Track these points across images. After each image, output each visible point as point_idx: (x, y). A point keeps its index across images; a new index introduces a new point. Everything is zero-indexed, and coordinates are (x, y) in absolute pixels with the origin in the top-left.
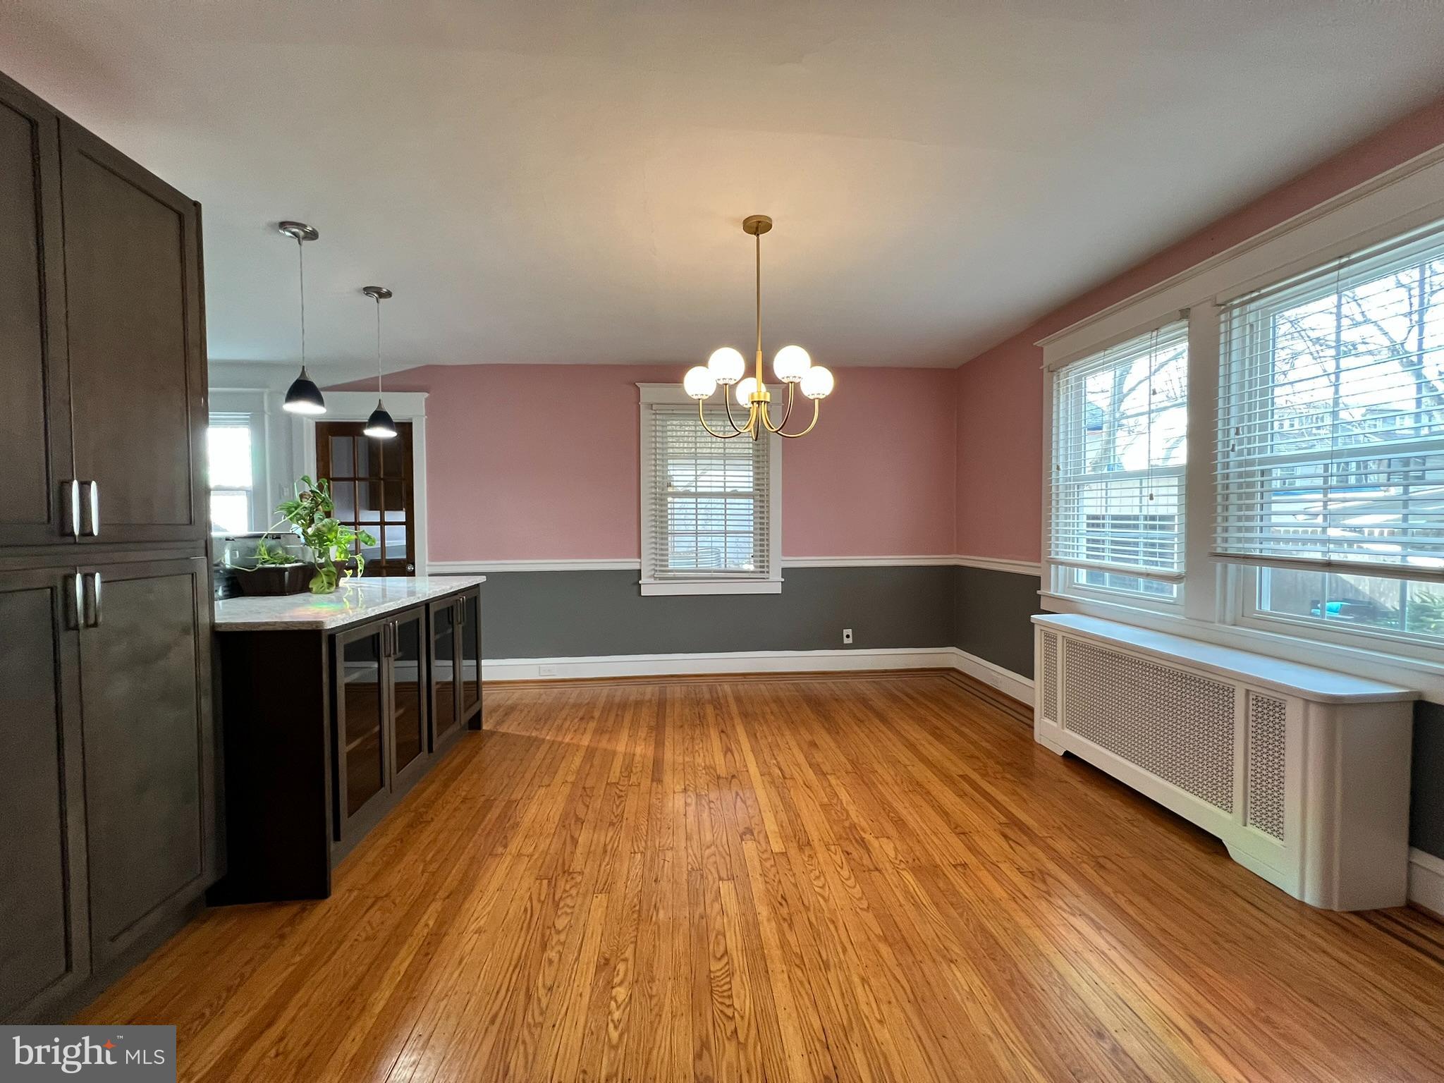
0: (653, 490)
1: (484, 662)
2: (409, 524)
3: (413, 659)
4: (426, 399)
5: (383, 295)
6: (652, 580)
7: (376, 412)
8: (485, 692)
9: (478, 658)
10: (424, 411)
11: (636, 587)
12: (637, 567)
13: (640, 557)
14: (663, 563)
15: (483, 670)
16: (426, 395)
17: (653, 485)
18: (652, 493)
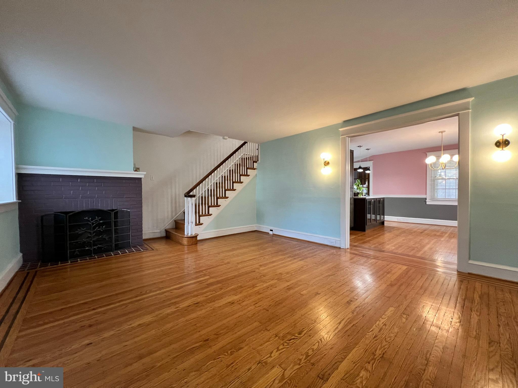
0: (431, 178)
1: (385, 216)
2: (368, 187)
3: (369, 214)
4: (373, 162)
5: (360, 146)
6: (430, 201)
7: (359, 167)
8: (385, 222)
9: (384, 216)
10: (372, 165)
11: (425, 202)
12: (425, 197)
13: (426, 195)
14: (434, 195)
15: (385, 218)
16: (373, 161)
17: (431, 177)
18: (431, 179)
